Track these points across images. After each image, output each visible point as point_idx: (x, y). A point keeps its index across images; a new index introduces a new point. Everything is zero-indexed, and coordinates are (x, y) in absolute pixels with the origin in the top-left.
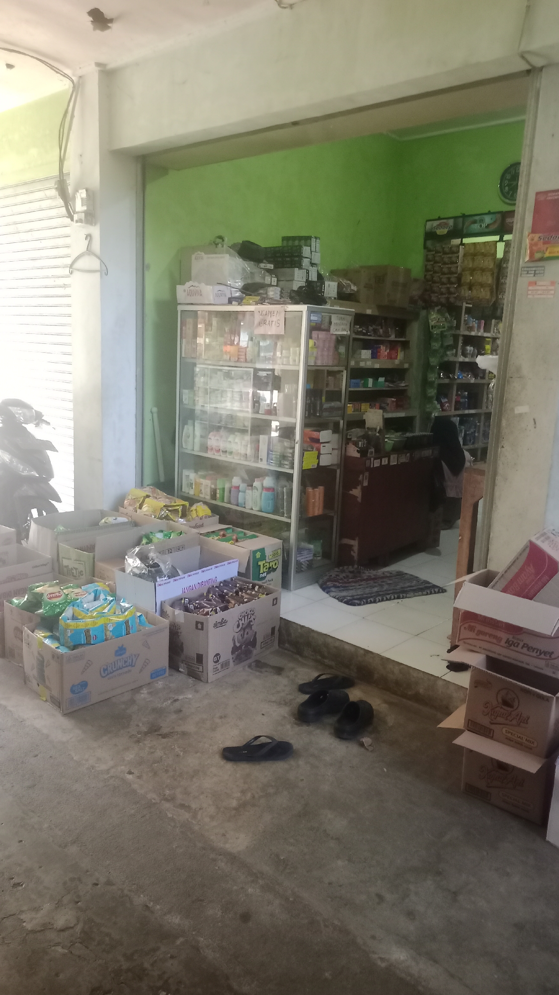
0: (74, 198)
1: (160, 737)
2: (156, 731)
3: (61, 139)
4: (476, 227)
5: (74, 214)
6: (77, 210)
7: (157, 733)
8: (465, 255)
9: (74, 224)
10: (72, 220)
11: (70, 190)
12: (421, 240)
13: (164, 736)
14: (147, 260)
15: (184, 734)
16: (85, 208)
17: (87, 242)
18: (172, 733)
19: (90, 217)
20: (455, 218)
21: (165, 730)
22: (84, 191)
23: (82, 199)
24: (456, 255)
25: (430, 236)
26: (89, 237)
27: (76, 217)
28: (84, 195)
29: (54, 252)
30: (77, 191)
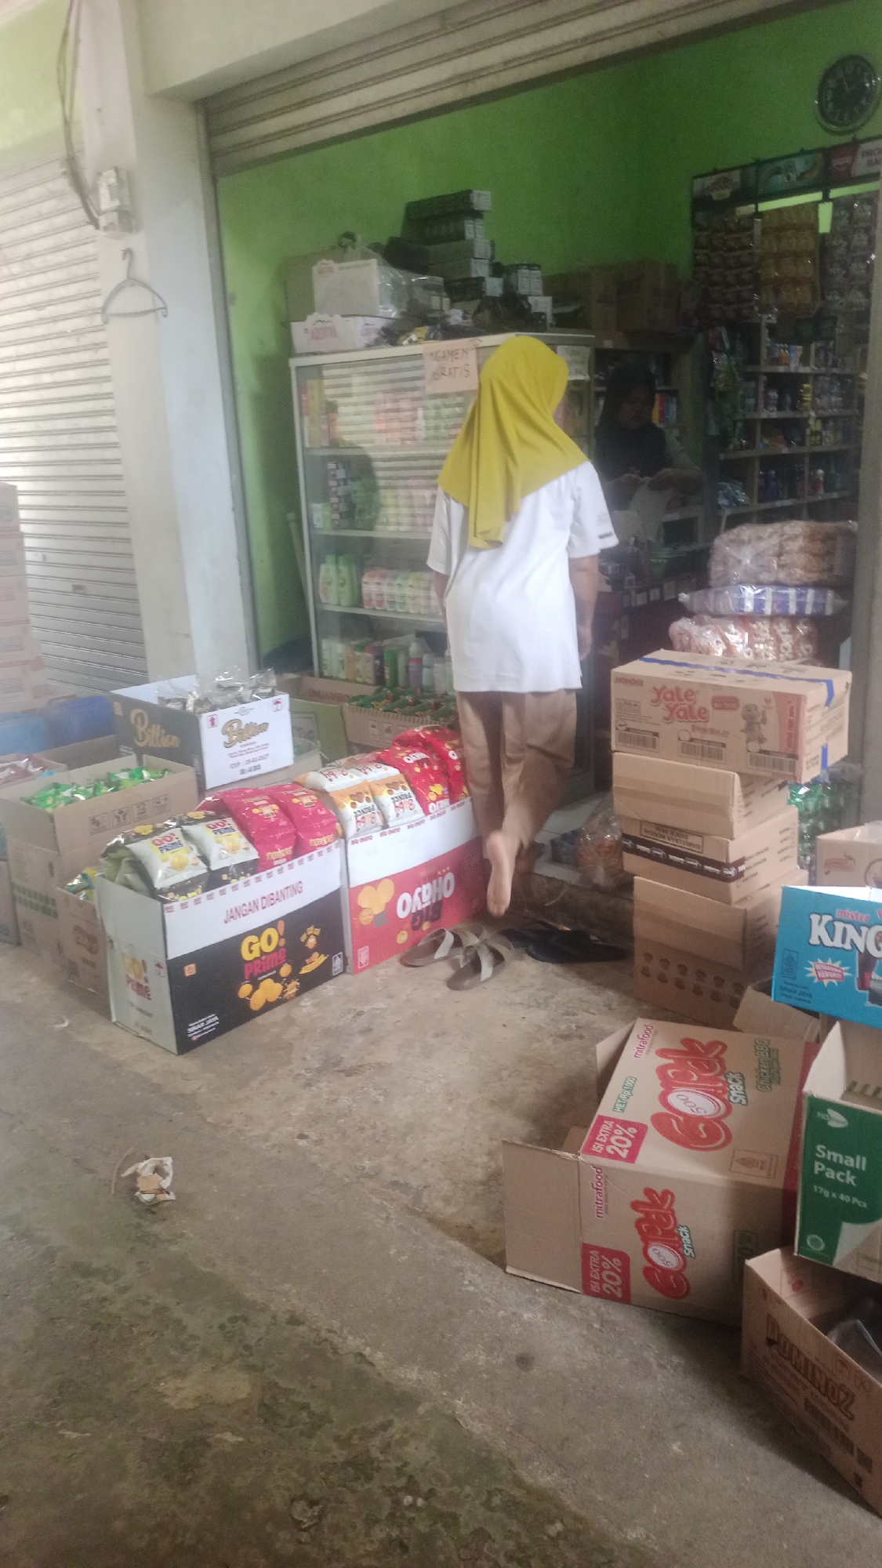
0: (96, 189)
1: (342, 1074)
2: (335, 1065)
3: (62, 83)
4: (780, 180)
5: (99, 215)
6: (103, 208)
7: (336, 1069)
8: (764, 232)
9: (101, 233)
10: (97, 226)
11: (88, 176)
12: (686, 213)
13: (349, 1073)
14: (231, 288)
15: (380, 1066)
16: (116, 203)
17: (126, 262)
18: (360, 1066)
19: (127, 219)
20: (744, 168)
21: (349, 1063)
22: (112, 172)
23: (110, 187)
24: (748, 233)
25: (701, 203)
26: (128, 253)
27: (103, 221)
28: (113, 180)
29: (72, 290)
30: (99, 174)
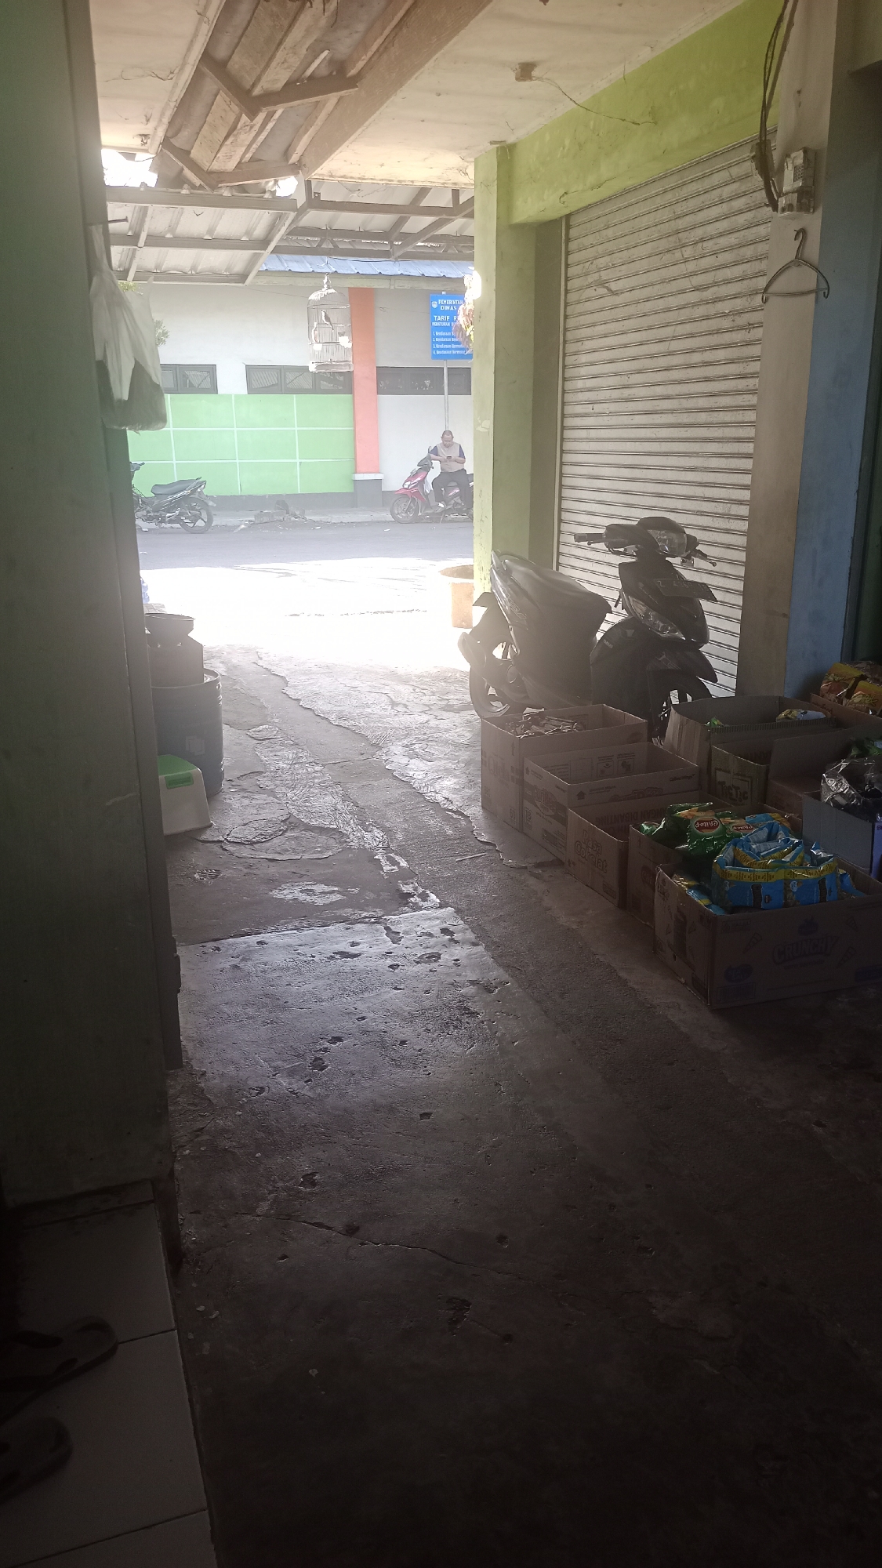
0: (781, 169)
3: (767, 70)
5: (779, 196)
6: (784, 189)
9: (779, 215)
10: (775, 208)
11: (776, 156)
16: (799, 183)
17: (798, 243)
19: (806, 199)
22: (801, 153)
23: (795, 168)
26: (802, 233)
27: (782, 202)
28: (800, 161)
29: (737, 271)
30: (788, 156)
